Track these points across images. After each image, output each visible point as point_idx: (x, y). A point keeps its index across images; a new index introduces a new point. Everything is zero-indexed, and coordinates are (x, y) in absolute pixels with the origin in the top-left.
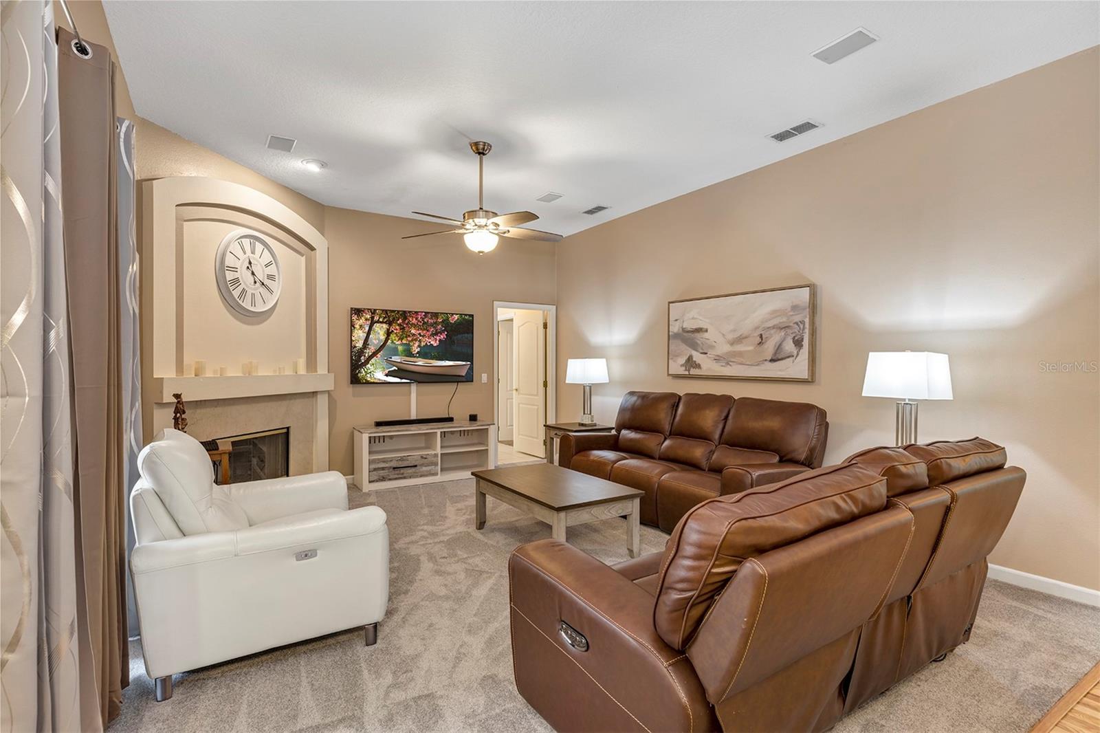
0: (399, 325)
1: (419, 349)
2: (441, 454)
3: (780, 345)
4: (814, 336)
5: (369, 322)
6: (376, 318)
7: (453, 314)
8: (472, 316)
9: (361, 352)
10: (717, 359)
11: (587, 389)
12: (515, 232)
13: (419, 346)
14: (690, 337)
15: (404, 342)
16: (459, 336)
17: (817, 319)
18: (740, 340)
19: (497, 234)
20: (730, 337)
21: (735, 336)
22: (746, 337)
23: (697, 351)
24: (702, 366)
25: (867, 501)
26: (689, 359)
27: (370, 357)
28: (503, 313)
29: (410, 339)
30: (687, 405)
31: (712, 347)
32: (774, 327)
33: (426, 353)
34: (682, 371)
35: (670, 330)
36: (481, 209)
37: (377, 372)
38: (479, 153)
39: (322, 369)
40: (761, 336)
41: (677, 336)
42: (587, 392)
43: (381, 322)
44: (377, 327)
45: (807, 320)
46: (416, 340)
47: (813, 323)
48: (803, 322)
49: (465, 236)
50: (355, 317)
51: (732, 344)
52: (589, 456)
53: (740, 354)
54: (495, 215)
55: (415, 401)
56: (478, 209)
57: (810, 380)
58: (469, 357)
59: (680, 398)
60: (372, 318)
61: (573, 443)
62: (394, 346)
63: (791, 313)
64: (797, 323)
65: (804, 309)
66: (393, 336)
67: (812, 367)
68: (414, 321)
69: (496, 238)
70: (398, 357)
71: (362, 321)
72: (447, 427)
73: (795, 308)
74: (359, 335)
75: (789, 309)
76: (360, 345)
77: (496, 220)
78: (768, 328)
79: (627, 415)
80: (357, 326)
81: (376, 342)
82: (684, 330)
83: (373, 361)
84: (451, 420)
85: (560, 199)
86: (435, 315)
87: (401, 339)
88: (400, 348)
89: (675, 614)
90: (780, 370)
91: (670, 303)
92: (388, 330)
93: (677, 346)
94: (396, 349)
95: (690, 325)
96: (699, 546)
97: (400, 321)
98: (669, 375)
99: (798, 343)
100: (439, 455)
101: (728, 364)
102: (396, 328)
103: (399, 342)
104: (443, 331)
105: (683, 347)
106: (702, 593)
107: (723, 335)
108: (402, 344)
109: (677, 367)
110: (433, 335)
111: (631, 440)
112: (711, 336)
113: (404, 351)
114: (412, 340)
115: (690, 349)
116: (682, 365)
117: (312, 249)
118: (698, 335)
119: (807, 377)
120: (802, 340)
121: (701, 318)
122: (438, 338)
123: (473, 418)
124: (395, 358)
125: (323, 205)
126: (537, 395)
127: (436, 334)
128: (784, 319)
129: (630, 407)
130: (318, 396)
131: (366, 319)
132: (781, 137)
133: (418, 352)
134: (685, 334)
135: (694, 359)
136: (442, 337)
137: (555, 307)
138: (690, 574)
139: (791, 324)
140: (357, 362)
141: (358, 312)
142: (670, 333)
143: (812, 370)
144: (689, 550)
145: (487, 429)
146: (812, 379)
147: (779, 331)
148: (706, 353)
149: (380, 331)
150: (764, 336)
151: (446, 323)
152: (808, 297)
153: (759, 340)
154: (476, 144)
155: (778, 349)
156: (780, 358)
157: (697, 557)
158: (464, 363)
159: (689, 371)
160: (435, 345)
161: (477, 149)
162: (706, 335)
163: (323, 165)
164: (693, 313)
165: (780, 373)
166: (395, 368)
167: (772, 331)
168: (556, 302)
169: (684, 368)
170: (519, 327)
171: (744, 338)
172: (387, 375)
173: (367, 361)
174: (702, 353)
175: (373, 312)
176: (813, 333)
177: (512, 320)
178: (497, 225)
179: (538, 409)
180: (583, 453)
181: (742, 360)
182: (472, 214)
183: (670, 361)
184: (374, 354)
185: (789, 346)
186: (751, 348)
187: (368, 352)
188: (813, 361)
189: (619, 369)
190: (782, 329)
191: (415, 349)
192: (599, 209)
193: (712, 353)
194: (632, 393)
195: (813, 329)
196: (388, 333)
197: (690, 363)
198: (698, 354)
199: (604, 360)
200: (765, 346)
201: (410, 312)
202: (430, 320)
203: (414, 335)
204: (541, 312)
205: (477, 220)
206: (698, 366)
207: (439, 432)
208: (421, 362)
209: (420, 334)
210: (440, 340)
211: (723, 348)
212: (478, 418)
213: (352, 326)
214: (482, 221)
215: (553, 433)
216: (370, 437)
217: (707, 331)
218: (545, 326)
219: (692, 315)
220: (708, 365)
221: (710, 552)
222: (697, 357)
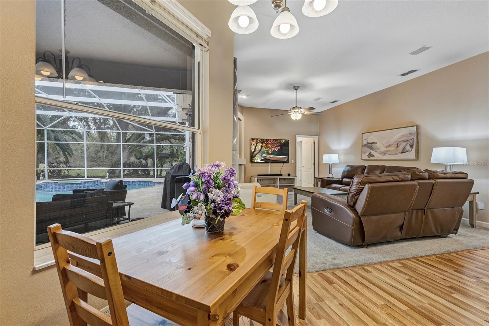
0: (265, 144)
1: (271, 152)
2: (279, 186)
3: (405, 147)
4: (418, 144)
5: (256, 143)
6: (258, 142)
7: (283, 140)
8: (289, 140)
9: (254, 153)
10: (381, 153)
11: (331, 165)
12: (307, 113)
13: (271, 151)
14: (370, 146)
15: (267, 149)
16: (285, 147)
17: (419, 138)
18: (390, 146)
19: (301, 114)
20: (386, 145)
21: (388, 145)
22: (392, 145)
23: (373, 150)
24: (375, 156)
25: (403, 178)
26: (370, 153)
27: (256, 154)
28: (299, 139)
29: (268, 148)
30: (368, 170)
31: (379, 149)
32: (402, 141)
33: (273, 153)
34: (367, 158)
35: (363, 143)
36: (296, 106)
37: (258, 159)
38: (296, 89)
39: (243, 157)
40: (397, 144)
41: (365, 145)
42: (331, 166)
43: (260, 143)
44: (258, 144)
45: (415, 138)
46: (270, 149)
47: (417, 139)
48: (413, 139)
49: (291, 115)
50: (252, 141)
51: (386, 148)
52: (331, 186)
53: (389, 151)
54: (301, 108)
55: (270, 169)
56: (295, 106)
57: (416, 159)
58: (287, 155)
59: (366, 167)
60: (257, 141)
61: (325, 182)
62: (263, 151)
63: (409, 136)
64: (411, 139)
65: (414, 134)
66: (263, 147)
67: (417, 155)
68: (270, 142)
69: (301, 115)
70: (264, 155)
71: (254, 142)
72: (281, 177)
73: (410, 134)
74: (253, 147)
75: (408, 134)
76: (253, 150)
77: (301, 110)
78: (400, 141)
79: (346, 173)
80: (252, 144)
81: (258, 149)
82: (368, 143)
83: (257, 156)
84: (282, 175)
85: (321, 99)
86: (277, 140)
87: (266, 148)
88: (265, 151)
89: (352, 198)
90: (405, 156)
91: (362, 134)
92: (262, 145)
93: (365, 149)
94: (264, 152)
95: (370, 141)
96: (357, 182)
97: (265, 142)
98: (362, 159)
99: (412, 146)
100: (278, 186)
101: (385, 154)
102: (264, 145)
103: (265, 150)
104: (279, 146)
105: (368, 149)
106: (358, 192)
107: (383, 144)
108: (266, 150)
109: (365, 156)
110: (276, 147)
111: (347, 182)
112: (378, 145)
113: (267, 152)
114: (269, 149)
115: (370, 150)
116: (367, 156)
117: (240, 120)
118: (373, 145)
119: (415, 158)
120: (413, 145)
121: (374, 139)
122: (277, 148)
123: (289, 175)
124: (263, 155)
125: (243, 107)
126: (311, 168)
127: (277, 147)
128: (406, 138)
129: (346, 170)
130: (242, 166)
131: (255, 142)
132: (404, 75)
133: (271, 153)
134: (369, 145)
135: (372, 153)
136: (279, 148)
137: (318, 136)
138: (355, 188)
139: (409, 140)
140: (252, 156)
141: (253, 140)
142: (363, 144)
143: (417, 156)
144: (355, 184)
145: (294, 178)
146: (417, 159)
147: (404, 142)
148: (376, 151)
149: (259, 145)
150: (398, 145)
151: (280, 143)
152: (415, 130)
153: (397, 145)
154: (295, 87)
155: (404, 148)
156: (404, 152)
157: (356, 185)
158: (286, 157)
159: (370, 158)
160: (276, 150)
161: (295, 88)
162: (376, 145)
163: (247, 96)
164: (372, 137)
165: (404, 157)
166: (264, 158)
167: (402, 142)
168: (319, 135)
169: (368, 157)
170: (304, 144)
171: (391, 145)
172: (261, 160)
173: (255, 156)
174: (375, 151)
175: (257, 139)
176: (418, 142)
177: (301, 142)
178: (301, 111)
179: (311, 174)
180: (329, 185)
181: (390, 153)
182: (294, 108)
183: (363, 154)
184: (257, 154)
185: (408, 147)
186: (394, 149)
187: (256, 153)
188: (417, 153)
189: (343, 158)
190: (405, 141)
191: (270, 152)
192: (336, 101)
193: (379, 151)
194: (348, 166)
195: (417, 141)
196: (262, 146)
197: (370, 155)
198: (373, 151)
199: (337, 155)
200: (399, 148)
201: (269, 139)
202: (275, 142)
203: (270, 147)
204: (313, 138)
205: (295, 110)
206: (374, 156)
207: (278, 178)
208: (272, 156)
209: (271, 147)
210: (278, 149)
211: (383, 149)
212: (291, 175)
213: (251, 145)
214: (297, 110)
215: (318, 180)
216: (257, 179)
217: (377, 143)
218: (314, 143)
219: (371, 138)
220: (377, 155)
221: (358, 183)
222: (373, 152)
